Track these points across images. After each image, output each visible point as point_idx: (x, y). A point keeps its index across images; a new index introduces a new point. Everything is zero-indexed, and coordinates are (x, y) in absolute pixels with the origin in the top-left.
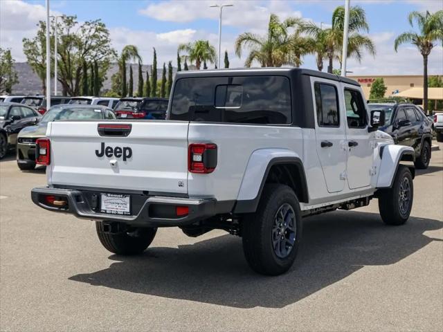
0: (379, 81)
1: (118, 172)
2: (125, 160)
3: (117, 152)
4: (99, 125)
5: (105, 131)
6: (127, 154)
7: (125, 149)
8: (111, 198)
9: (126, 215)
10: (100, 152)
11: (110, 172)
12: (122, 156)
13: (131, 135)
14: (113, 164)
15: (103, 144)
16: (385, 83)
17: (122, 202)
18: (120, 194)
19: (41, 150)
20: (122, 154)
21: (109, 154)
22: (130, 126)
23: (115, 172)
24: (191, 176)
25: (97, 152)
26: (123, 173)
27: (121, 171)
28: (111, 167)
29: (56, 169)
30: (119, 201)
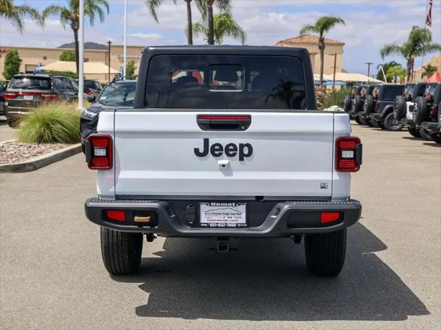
0: (14, 54)
1: (231, 175)
2: (241, 159)
3: (230, 150)
4: (199, 117)
5: (208, 124)
6: (246, 151)
7: (242, 146)
8: (216, 208)
9: (241, 227)
10: (201, 151)
11: (219, 175)
12: (238, 155)
13: (251, 128)
14: (224, 166)
15: (206, 141)
16: (19, 55)
17: (233, 212)
18: (231, 202)
19: (95, 150)
20: (238, 152)
21: (217, 152)
22: (249, 117)
23: (226, 175)
24: (336, 176)
25: (196, 151)
26: (237, 176)
27: (234, 173)
28: (221, 169)
29: (123, 174)
30: (229, 211)
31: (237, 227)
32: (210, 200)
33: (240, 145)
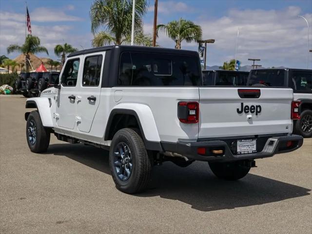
1: (252, 123)
2: (257, 114)
3: (252, 109)
4: (239, 90)
5: (243, 95)
6: (259, 110)
8: (243, 143)
10: (240, 110)
11: (247, 124)
12: (255, 112)
13: (261, 97)
14: (250, 118)
15: (242, 104)
17: (251, 144)
18: (250, 139)
19: (190, 111)
21: (247, 111)
22: (260, 91)
25: (238, 110)
26: (255, 123)
28: (248, 121)
29: (203, 126)
30: (249, 144)
31: (253, 153)
32: (242, 138)
33: (256, 106)
